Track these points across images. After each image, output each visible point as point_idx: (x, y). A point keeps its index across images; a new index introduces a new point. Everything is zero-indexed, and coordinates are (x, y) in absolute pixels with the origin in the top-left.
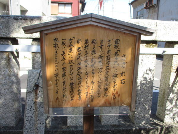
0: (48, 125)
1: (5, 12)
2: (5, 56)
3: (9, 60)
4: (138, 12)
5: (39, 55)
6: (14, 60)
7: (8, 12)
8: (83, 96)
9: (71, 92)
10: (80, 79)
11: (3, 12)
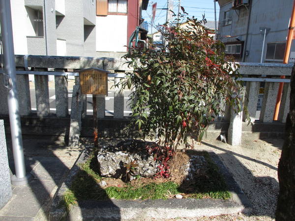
0: (83, 117)
1: (38, 20)
2: (61, 78)
3: (63, 80)
4: (225, 13)
5: (78, 78)
6: (65, 80)
7: (40, 21)
8: (92, 91)
9: (88, 90)
10: (90, 85)
11: (35, 20)
